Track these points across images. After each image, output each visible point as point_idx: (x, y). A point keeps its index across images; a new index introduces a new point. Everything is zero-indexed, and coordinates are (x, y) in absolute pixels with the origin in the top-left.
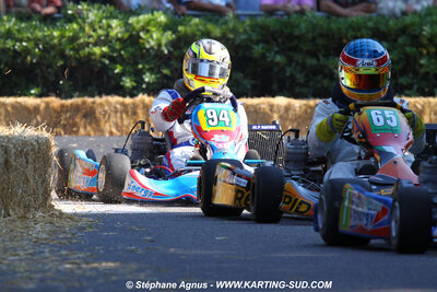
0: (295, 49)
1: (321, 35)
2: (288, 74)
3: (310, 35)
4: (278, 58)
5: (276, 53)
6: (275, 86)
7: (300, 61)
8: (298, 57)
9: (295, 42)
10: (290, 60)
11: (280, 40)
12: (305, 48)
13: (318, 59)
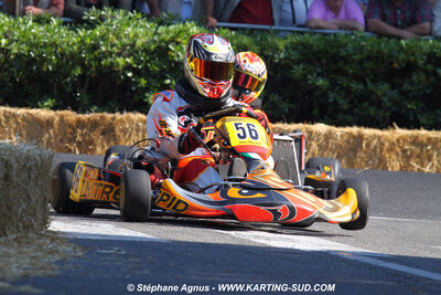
0: (340, 71)
1: (369, 58)
2: (331, 100)
3: (357, 57)
4: (320, 82)
5: (318, 74)
6: (316, 112)
7: (345, 85)
8: (343, 81)
9: (341, 64)
10: (334, 84)
11: (324, 61)
12: (351, 71)
13: (366, 85)
